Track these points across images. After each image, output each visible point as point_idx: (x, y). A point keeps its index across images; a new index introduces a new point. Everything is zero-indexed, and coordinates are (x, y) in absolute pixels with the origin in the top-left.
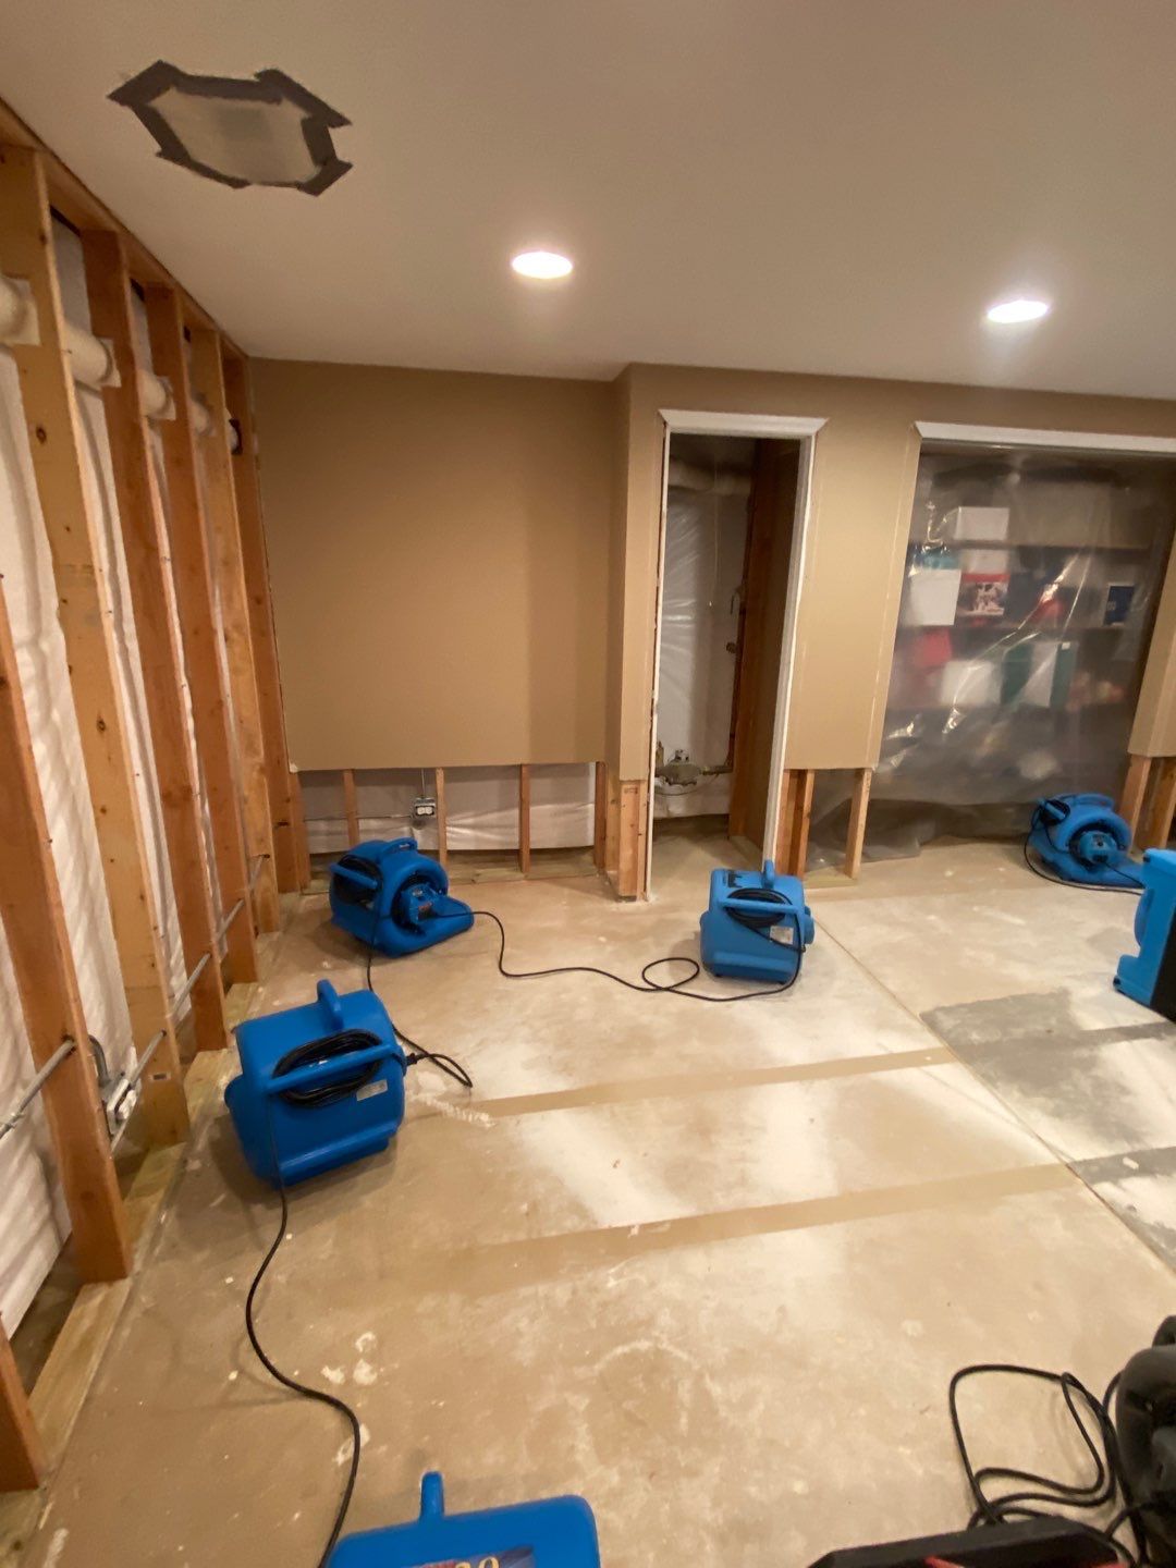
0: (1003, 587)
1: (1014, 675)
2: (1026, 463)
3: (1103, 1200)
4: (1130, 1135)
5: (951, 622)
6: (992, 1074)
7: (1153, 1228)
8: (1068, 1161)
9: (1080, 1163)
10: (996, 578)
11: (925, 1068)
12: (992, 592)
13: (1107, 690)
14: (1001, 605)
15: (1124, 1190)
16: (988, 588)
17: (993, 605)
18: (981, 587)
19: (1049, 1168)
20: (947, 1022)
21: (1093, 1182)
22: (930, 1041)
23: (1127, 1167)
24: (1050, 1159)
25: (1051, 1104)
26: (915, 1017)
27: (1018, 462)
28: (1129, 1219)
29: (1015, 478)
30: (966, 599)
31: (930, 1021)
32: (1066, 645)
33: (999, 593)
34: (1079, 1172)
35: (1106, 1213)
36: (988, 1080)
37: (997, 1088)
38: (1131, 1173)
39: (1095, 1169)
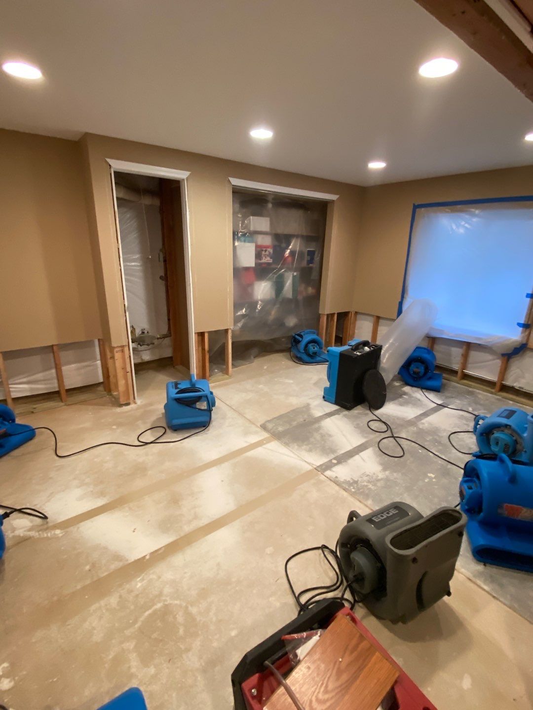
0: (271, 251)
1: (279, 286)
2: (273, 199)
3: (327, 478)
4: (333, 451)
5: (253, 265)
6: (287, 442)
7: (343, 482)
8: (315, 467)
9: (318, 467)
10: (267, 247)
11: (264, 446)
12: (267, 253)
13: (310, 290)
14: (271, 258)
15: (333, 471)
16: (266, 251)
17: (268, 258)
18: (263, 251)
19: (310, 471)
20: (270, 426)
21: (324, 472)
22: (265, 435)
23: (334, 463)
24: (309, 468)
25: (308, 447)
26: (258, 427)
27: (270, 198)
28: (336, 481)
29: (270, 205)
30: (258, 256)
31: (264, 427)
32: (295, 274)
33: (270, 253)
34: (319, 469)
35: (329, 482)
36: (286, 444)
37: (289, 446)
38: (335, 465)
39: (324, 467)
